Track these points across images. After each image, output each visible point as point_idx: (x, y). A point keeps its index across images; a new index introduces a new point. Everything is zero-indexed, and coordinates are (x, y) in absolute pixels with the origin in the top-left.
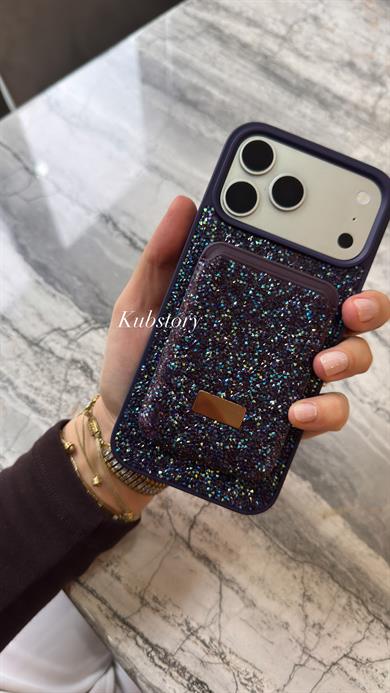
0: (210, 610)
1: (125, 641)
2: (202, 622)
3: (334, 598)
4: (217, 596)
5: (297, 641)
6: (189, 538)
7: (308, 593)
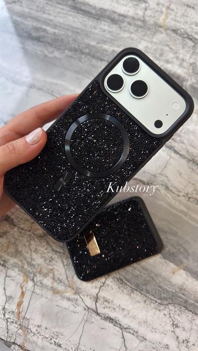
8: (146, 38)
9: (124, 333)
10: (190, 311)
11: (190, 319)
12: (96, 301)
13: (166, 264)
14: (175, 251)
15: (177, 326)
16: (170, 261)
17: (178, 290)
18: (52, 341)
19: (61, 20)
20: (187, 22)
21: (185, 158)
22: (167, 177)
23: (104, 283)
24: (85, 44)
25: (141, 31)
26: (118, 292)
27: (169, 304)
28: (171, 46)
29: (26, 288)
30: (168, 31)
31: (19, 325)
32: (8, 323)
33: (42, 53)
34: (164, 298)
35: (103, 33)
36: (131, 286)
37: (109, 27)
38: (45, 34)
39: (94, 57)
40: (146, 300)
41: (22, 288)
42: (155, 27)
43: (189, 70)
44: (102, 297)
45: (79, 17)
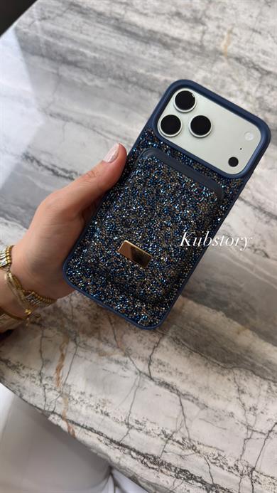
0: (177, 419)
1: (124, 457)
2: (174, 429)
3: (259, 387)
4: (180, 408)
5: (242, 423)
6: (150, 373)
7: (241, 388)
8: (204, 67)
9: (183, 401)
10: (258, 375)
11: (258, 384)
12: (150, 364)
13: (229, 323)
14: (239, 308)
15: (243, 392)
16: (235, 320)
17: (244, 352)
18: (99, 410)
19: (103, 43)
20: (252, 50)
21: (250, 205)
22: (229, 226)
23: (158, 343)
24: (131, 72)
25: (198, 58)
26: (175, 353)
27: (234, 367)
28: (233, 77)
29: (66, 350)
30: (231, 60)
31: (60, 392)
32: (46, 390)
33: (80, 81)
34: (228, 361)
35: (154, 60)
36: (189, 347)
37: (160, 53)
38: (84, 58)
39: (142, 87)
40: (207, 363)
41: (61, 350)
42: (215, 55)
43: (254, 105)
44: (156, 359)
45: (124, 40)
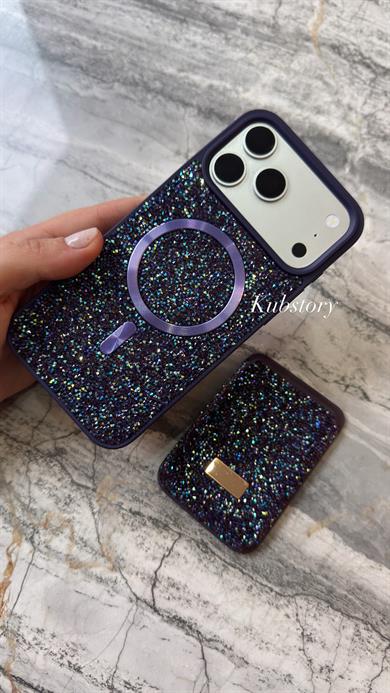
3: (339, 631)
4: (201, 662)
6: (154, 600)
7: (308, 632)
8: (277, 62)
9: (207, 651)
10: (338, 610)
11: (337, 626)
12: (154, 586)
13: (294, 517)
15: (310, 640)
17: (315, 568)
19: (109, 23)
20: (361, 31)
21: (342, 305)
22: (304, 342)
23: (170, 550)
24: (153, 71)
25: (268, 46)
26: (197, 567)
27: (297, 594)
28: (327, 79)
29: (17, 555)
30: (323, 49)
31: (1, 628)
33: (67, 89)
34: (288, 582)
35: (193, 50)
36: (223, 557)
37: (204, 38)
38: (76, 49)
39: (171, 98)
40: (251, 587)
41: (9, 555)
42: (297, 40)
43: (360, 128)
44: (166, 577)
45: (144, 16)
